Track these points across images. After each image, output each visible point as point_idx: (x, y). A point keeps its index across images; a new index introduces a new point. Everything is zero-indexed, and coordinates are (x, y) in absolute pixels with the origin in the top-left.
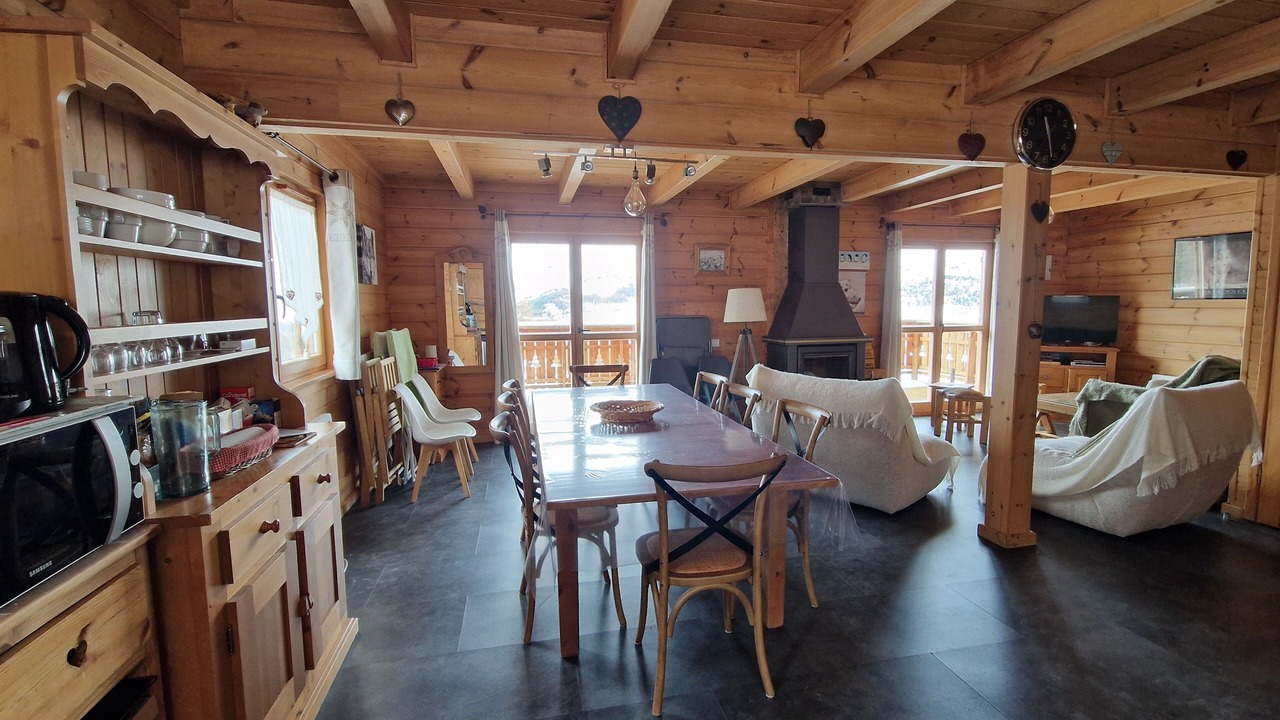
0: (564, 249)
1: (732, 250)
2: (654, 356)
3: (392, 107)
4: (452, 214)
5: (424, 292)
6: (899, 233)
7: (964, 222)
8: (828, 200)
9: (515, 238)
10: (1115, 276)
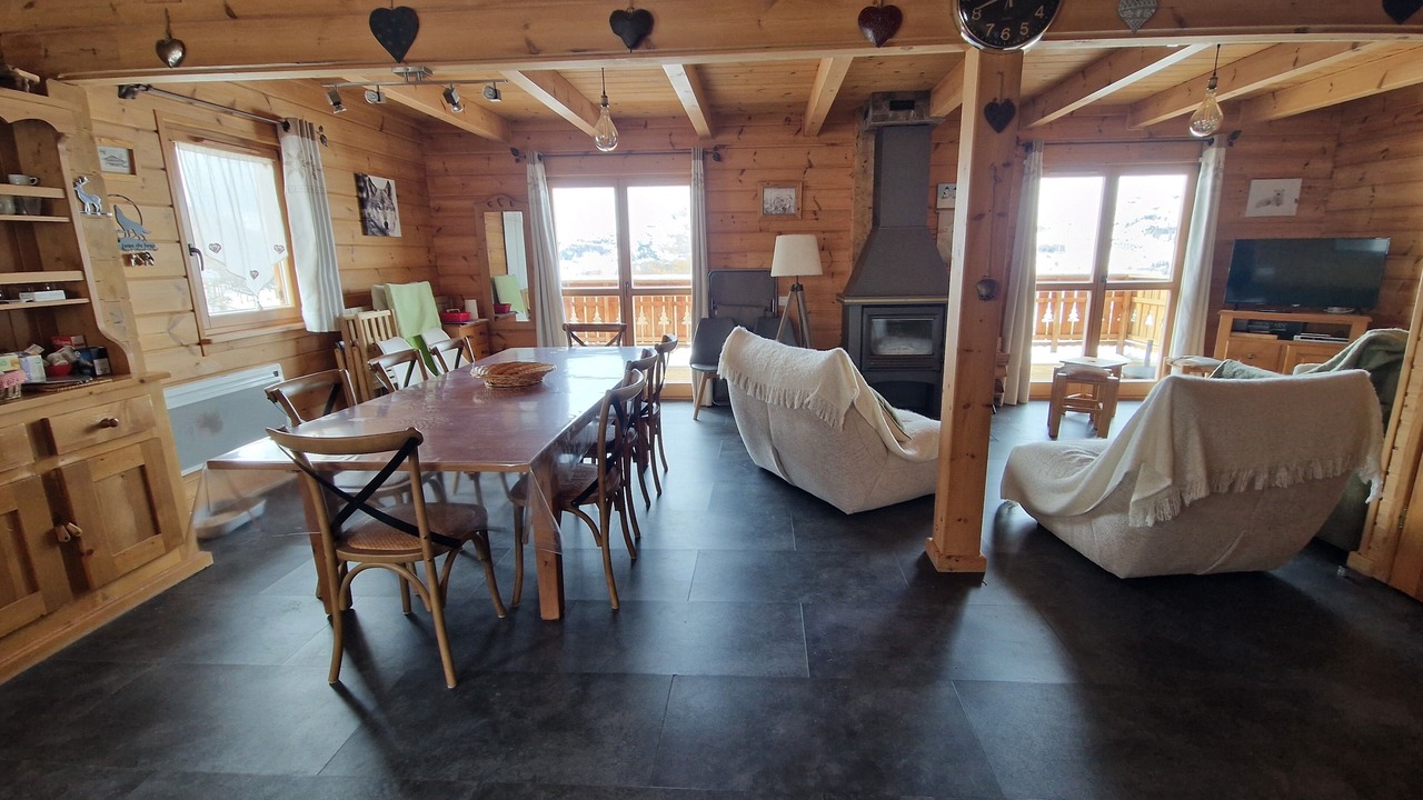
0: (607, 194)
1: (805, 188)
2: (705, 315)
3: (163, 48)
4: (489, 159)
5: (466, 244)
6: (1037, 157)
7: (1151, 134)
8: (912, 116)
9: (552, 181)
10: (1396, 207)
